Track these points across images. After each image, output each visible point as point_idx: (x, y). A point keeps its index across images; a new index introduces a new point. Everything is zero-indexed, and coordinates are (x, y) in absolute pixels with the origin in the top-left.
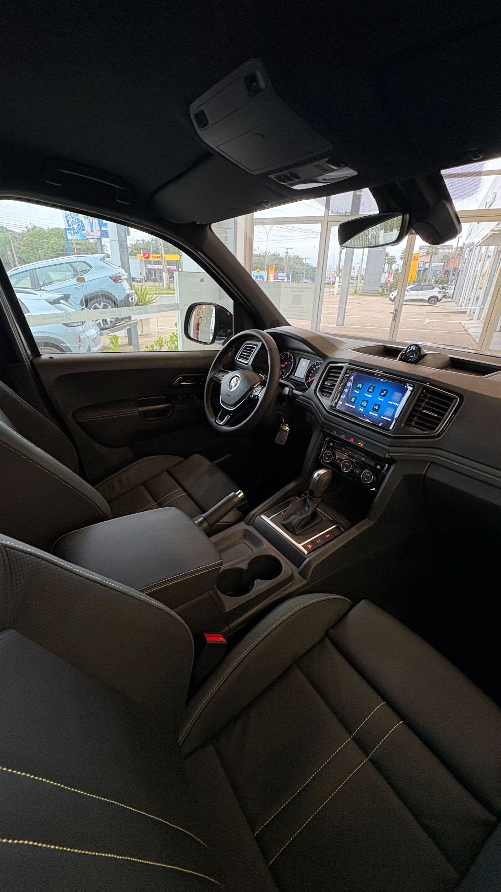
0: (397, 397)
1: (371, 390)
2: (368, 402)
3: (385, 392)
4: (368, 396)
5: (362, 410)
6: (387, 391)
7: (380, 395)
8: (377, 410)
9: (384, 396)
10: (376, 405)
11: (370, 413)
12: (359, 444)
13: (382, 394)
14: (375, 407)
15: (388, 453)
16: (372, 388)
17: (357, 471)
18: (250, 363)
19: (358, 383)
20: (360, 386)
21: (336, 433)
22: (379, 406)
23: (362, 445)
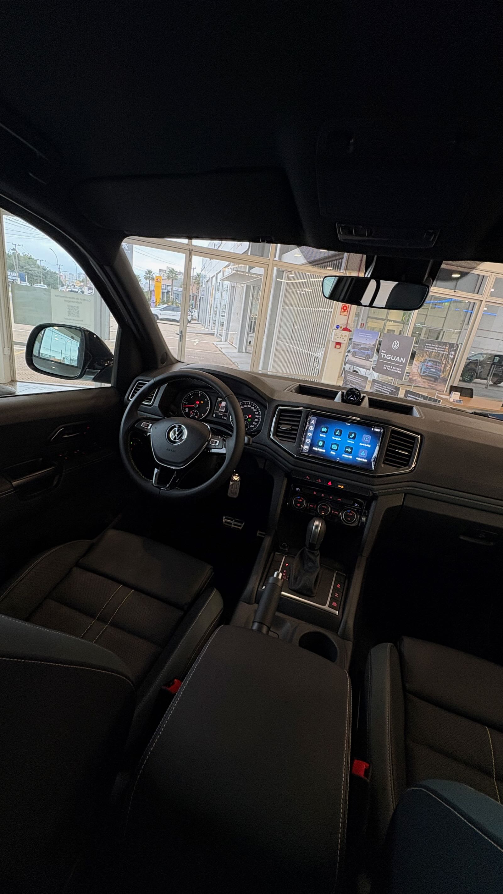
0: (367, 439)
1: (338, 433)
2: (338, 445)
3: (353, 435)
4: (337, 439)
5: (334, 453)
6: (355, 434)
7: (349, 437)
8: (350, 453)
9: (354, 438)
10: (348, 447)
11: (343, 455)
12: (339, 486)
13: (351, 437)
14: (347, 449)
15: (372, 491)
16: (338, 431)
17: (335, 512)
18: (156, 404)
19: (322, 426)
20: (324, 429)
21: (309, 478)
22: (352, 448)
23: (342, 487)
